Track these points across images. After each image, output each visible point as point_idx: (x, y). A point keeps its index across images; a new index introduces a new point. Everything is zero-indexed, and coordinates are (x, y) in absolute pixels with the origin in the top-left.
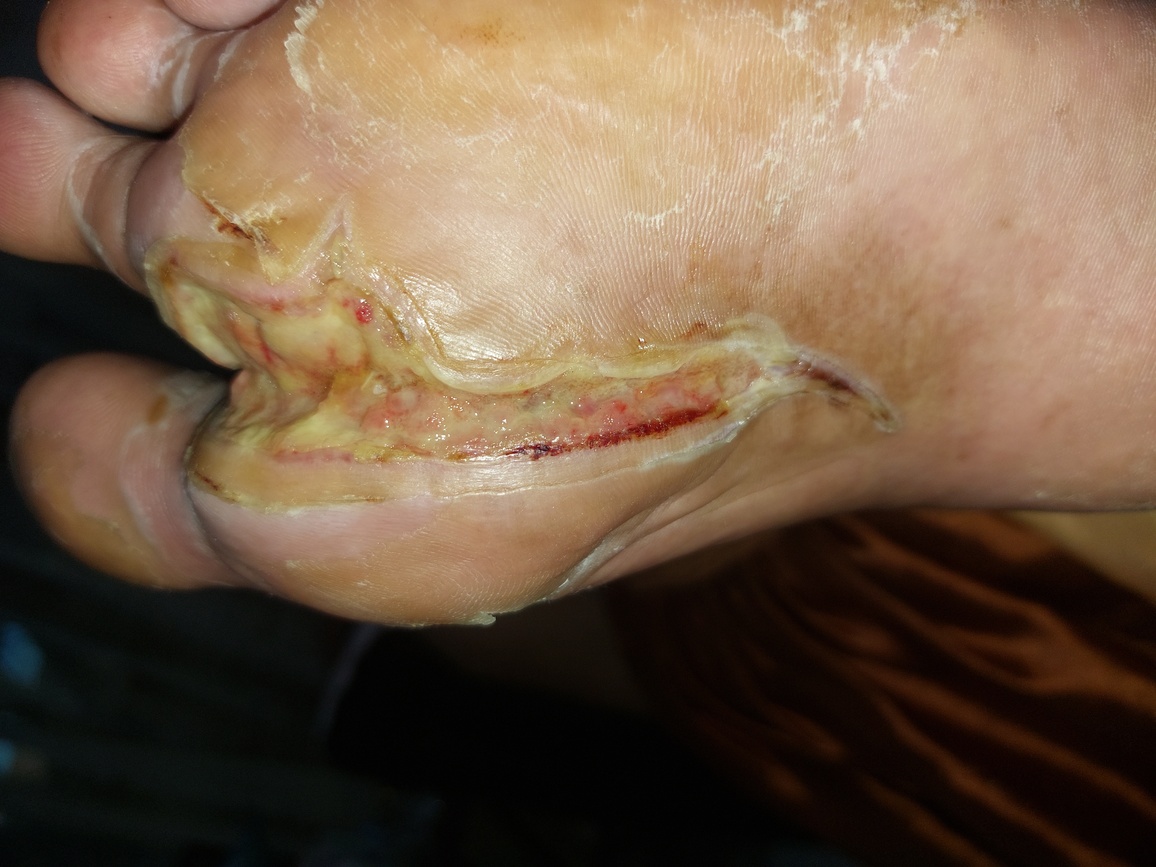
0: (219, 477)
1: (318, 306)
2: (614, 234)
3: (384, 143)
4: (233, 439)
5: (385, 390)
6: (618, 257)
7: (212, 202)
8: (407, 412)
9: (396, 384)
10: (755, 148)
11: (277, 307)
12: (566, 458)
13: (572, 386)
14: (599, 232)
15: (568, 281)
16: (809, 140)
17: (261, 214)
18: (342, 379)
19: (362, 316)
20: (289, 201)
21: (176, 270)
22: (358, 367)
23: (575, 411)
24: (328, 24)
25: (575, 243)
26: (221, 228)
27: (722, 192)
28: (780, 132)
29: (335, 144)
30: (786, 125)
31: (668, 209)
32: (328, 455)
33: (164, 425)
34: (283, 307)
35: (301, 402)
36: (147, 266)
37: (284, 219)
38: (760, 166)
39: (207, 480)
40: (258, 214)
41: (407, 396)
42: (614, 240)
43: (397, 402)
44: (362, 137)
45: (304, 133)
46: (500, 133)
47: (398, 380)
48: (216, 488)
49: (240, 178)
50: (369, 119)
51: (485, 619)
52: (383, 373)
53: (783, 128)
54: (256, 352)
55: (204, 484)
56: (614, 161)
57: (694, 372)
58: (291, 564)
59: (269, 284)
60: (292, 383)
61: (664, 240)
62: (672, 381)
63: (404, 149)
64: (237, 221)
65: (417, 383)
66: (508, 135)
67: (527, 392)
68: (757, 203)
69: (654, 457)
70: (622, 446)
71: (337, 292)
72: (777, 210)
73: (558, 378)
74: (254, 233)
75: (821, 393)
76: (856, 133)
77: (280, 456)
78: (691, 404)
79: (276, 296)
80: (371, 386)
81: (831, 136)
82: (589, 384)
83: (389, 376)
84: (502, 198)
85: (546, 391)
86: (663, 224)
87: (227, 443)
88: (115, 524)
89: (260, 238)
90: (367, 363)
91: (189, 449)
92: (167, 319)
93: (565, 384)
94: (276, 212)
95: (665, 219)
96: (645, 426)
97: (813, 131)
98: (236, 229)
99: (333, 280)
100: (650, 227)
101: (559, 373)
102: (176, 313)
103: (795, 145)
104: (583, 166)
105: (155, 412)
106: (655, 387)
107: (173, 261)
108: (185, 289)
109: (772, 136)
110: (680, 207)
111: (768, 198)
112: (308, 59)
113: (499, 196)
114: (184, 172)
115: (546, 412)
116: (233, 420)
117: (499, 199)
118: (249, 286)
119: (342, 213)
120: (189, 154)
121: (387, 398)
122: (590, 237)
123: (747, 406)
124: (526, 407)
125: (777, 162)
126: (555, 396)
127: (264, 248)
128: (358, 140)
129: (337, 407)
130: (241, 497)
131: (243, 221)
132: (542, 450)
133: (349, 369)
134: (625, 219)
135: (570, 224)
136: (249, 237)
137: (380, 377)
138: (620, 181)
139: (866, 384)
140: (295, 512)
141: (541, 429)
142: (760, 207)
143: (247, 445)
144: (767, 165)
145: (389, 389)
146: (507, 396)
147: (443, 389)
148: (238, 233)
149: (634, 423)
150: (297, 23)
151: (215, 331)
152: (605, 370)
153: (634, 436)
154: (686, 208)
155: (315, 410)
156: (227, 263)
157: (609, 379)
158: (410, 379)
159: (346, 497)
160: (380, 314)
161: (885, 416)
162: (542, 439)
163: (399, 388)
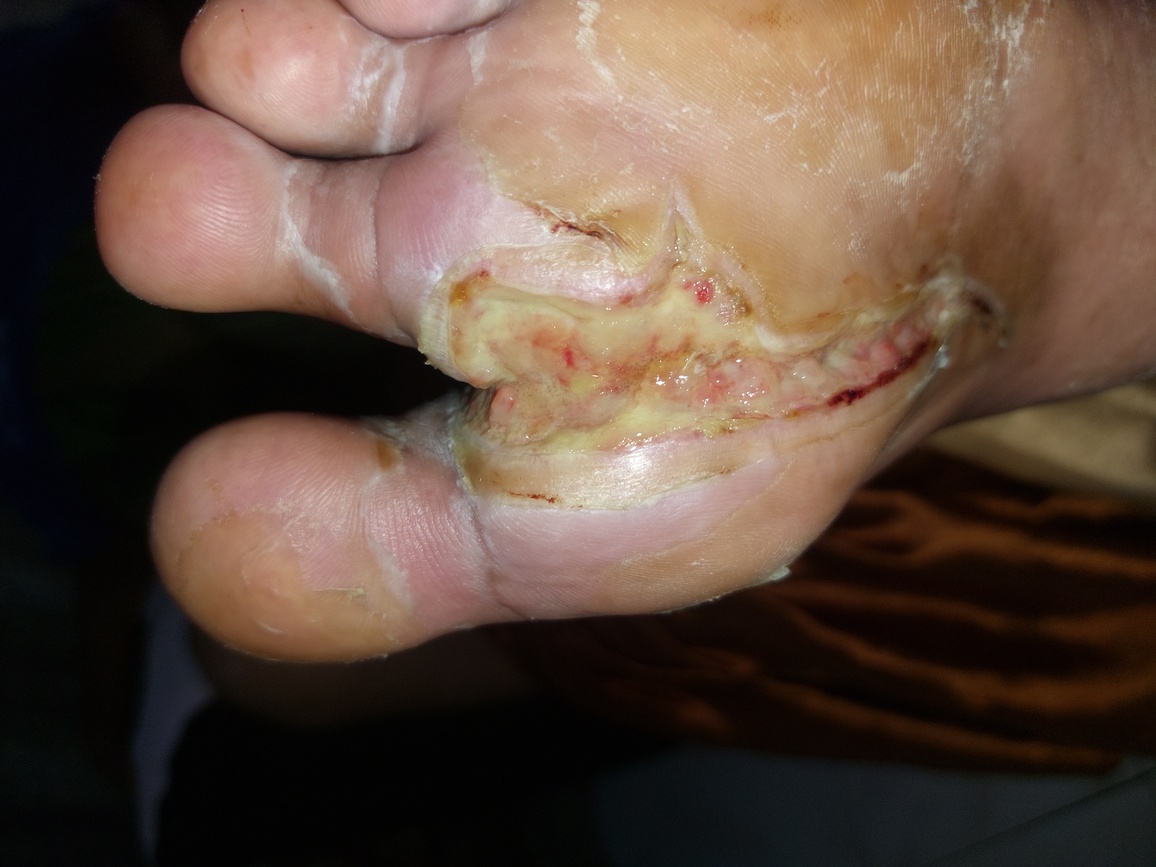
0: (553, 490)
3: (701, 127)
5: (704, 368)
7: (540, 203)
9: (715, 361)
11: (625, 300)
12: (867, 399)
13: (853, 335)
15: (852, 238)
17: (594, 209)
18: (661, 366)
19: (703, 296)
20: (619, 193)
22: (677, 351)
23: (858, 357)
24: (617, 17)
25: (855, 204)
26: (555, 228)
28: (969, 93)
29: (651, 132)
30: (972, 88)
31: (910, 167)
33: (400, 469)
34: (630, 299)
39: (536, 496)
40: (591, 209)
41: (728, 369)
42: (878, 197)
43: (721, 376)
45: (615, 125)
47: (718, 355)
48: (551, 500)
49: (563, 176)
50: (683, 106)
52: (704, 351)
55: (533, 502)
61: (906, 194)
63: (720, 131)
64: (571, 219)
65: (738, 354)
67: (826, 346)
68: (957, 156)
72: (967, 161)
74: (601, 228)
76: (1005, 93)
80: (693, 366)
81: (993, 96)
82: (865, 331)
83: (709, 354)
84: (804, 168)
86: (906, 181)
89: (609, 231)
90: (687, 345)
93: (849, 333)
94: (609, 206)
95: (908, 176)
97: (985, 92)
98: (573, 227)
99: (677, 263)
100: (899, 185)
107: (481, 273)
109: (965, 97)
110: (916, 164)
111: (963, 150)
112: (604, 50)
113: (801, 166)
114: (491, 177)
119: (674, 198)
121: (708, 375)
122: (864, 197)
124: (821, 361)
129: (657, 395)
130: (589, 501)
131: (578, 218)
132: (851, 396)
133: (669, 355)
134: (885, 179)
135: (852, 187)
137: (700, 357)
138: (881, 145)
139: (999, 306)
141: (843, 376)
142: (959, 159)
145: (708, 366)
146: (812, 353)
147: (764, 354)
149: (898, 359)
150: (582, 17)
153: (901, 371)
154: (920, 164)
155: (633, 403)
157: (876, 324)
158: (731, 351)
161: (1004, 333)
162: (851, 384)
163: (719, 363)
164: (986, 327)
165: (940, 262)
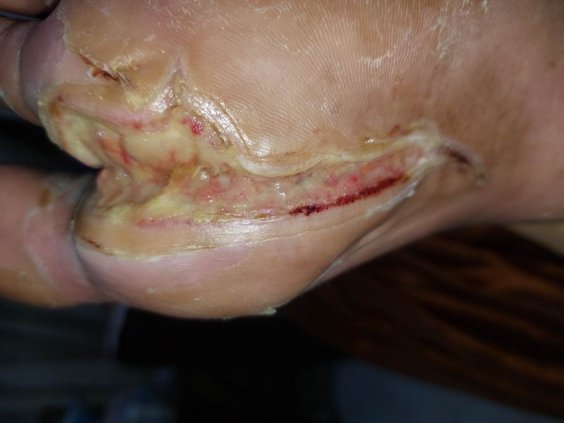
0: (99, 240)
1: (166, 124)
2: (353, 71)
3: (206, 12)
4: (105, 214)
5: (208, 177)
6: (354, 86)
7: (87, 56)
8: (225, 190)
9: (215, 173)
10: (432, 17)
11: (138, 126)
12: (324, 213)
13: (325, 168)
14: (344, 69)
15: (325, 101)
16: (460, 13)
17: (123, 63)
18: (179, 171)
19: (196, 130)
20: (141, 54)
21: (62, 104)
22: (190, 163)
23: (327, 183)
25: (329, 77)
26: (95, 75)
27: (413, 44)
28: (445, 7)
29: (171, 14)
30: (449, 3)
31: (383, 55)
32: (175, 221)
33: (50, 208)
34: (142, 126)
35: (148, 189)
36: (40, 103)
37: (139, 66)
38: (434, 28)
39: (91, 242)
40: (120, 63)
41: (224, 180)
42: (352, 75)
43: (217, 185)
44: (189, 8)
45: (148, 7)
46: (283, 5)
47: (217, 170)
48: (98, 247)
49: (106, 39)
51: (270, 311)
52: (207, 166)
53: (447, 4)
54: (117, 157)
55: (90, 245)
56: (353, 24)
57: (390, 156)
58: (150, 291)
59: (132, 111)
60: (141, 176)
61: (380, 75)
62: (378, 162)
63: (220, 16)
64: (106, 69)
65: (229, 172)
66: (288, 6)
67: (299, 174)
68: (431, 51)
69: (372, 207)
70: (357, 203)
71: (178, 114)
72: (442, 56)
73: (318, 164)
74: (120, 77)
75: (454, 165)
77: (142, 223)
78: (390, 175)
79: (137, 119)
80: (199, 175)
81: (471, 11)
82: (335, 166)
83: (211, 168)
84: (285, 48)
85: (310, 173)
86: (380, 65)
87: (101, 217)
88: (24, 273)
89: (124, 79)
90: (196, 160)
91: (73, 222)
92: (53, 137)
93: (321, 167)
94: (133, 62)
95: (382, 61)
96: (367, 190)
97: (463, 7)
98: (106, 74)
99: (175, 106)
100: (373, 67)
101: (319, 161)
102: (60, 133)
103: (453, 16)
104: (335, 27)
105: (43, 200)
106: (372, 166)
107: (60, 99)
108: (67, 117)
109: (441, 10)
110: (390, 54)
111: (438, 48)
113: (283, 47)
114: (65, 37)
115: (309, 185)
116: (102, 202)
117: (283, 49)
118: (118, 112)
119: (179, 61)
120: (67, 24)
121: (210, 182)
122: (338, 73)
123: (418, 174)
124: (297, 183)
125: (443, 26)
126: (314, 175)
127: (128, 86)
128: (187, 11)
129: (176, 190)
130: (117, 252)
131: (110, 69)
132: (310, 210)
133: (183, 165)
134: (359, 62)
135: (327, 65)
136: (117, 79)
137: (205, 169)
138: (357, 37)
139: (476, 158)
140: (155, 259)
141: (309, 196)
142: (433, 54)
143: (117, 218)
144: (439, 27)
145: (211, 176)
146: (287, 177)
147: (248, 174)
148: (107, 77)
149: (362, 188)
151: (87, 145)
152: (346, 157)
153: (362, 196)
154: (394, 54)
155: (161, 192)
156: (101, 98)
157: (347, 163)
158: (225, 169)
159: (189, 247)
160: (208, 128)
161: (482, 176)
162: (311, 202)
163: (218, 175)
164: (462, 171)
165: (414, 124)
